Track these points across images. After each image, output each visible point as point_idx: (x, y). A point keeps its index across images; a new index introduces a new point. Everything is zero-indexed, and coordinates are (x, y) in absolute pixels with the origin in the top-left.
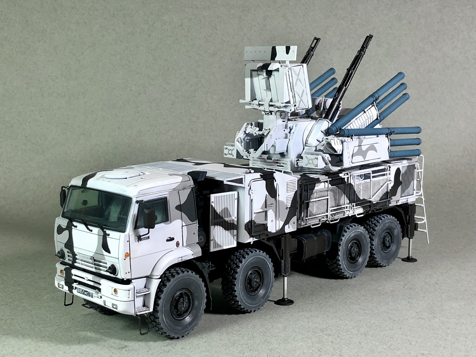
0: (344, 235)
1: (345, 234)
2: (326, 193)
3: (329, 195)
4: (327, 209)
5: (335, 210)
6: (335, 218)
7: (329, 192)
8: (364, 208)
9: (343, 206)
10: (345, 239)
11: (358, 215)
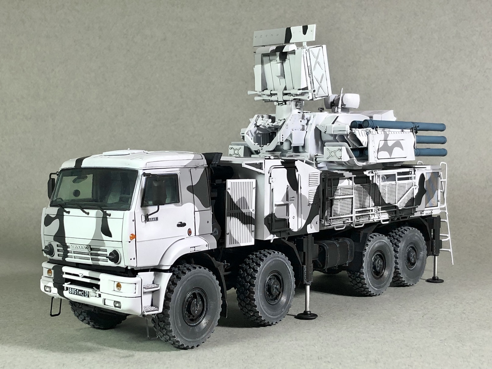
0: (368, 245)
1: (369, 243)
2: (350, 192)
3: (353, 194)
4: (352, 210)
5: (359, 212)
6: (360, 222)
7: (353, 190)
8: (389, 213)
9: (368, 209)
10: (369, 249)
11: (384, 221)
